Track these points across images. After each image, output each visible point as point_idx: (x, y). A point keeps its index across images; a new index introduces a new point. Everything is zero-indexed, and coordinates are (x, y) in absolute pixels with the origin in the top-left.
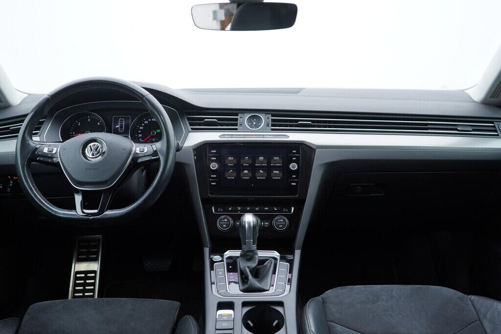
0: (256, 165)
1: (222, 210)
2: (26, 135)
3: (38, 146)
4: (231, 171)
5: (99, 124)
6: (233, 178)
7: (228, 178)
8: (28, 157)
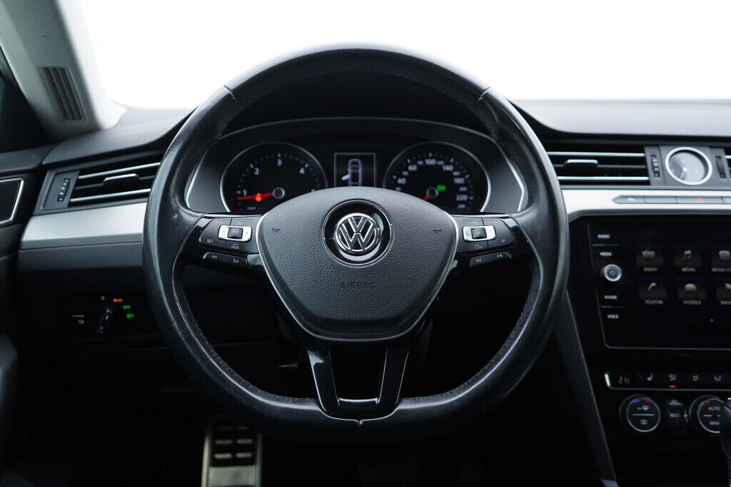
0: (714, 270)
1: (627, 381)
2: (172, 190)
3: (202, 223)
4: (653, 284)
5: (302, 171)
6: (661, 302)
7: (647, 302)
8: (180, 251)
